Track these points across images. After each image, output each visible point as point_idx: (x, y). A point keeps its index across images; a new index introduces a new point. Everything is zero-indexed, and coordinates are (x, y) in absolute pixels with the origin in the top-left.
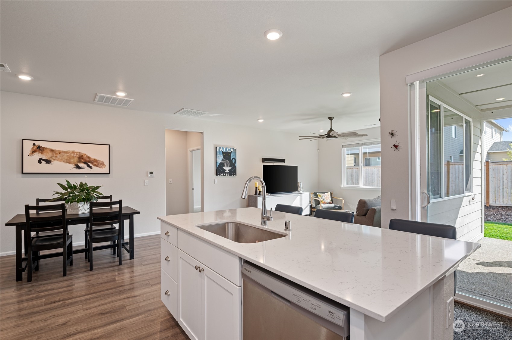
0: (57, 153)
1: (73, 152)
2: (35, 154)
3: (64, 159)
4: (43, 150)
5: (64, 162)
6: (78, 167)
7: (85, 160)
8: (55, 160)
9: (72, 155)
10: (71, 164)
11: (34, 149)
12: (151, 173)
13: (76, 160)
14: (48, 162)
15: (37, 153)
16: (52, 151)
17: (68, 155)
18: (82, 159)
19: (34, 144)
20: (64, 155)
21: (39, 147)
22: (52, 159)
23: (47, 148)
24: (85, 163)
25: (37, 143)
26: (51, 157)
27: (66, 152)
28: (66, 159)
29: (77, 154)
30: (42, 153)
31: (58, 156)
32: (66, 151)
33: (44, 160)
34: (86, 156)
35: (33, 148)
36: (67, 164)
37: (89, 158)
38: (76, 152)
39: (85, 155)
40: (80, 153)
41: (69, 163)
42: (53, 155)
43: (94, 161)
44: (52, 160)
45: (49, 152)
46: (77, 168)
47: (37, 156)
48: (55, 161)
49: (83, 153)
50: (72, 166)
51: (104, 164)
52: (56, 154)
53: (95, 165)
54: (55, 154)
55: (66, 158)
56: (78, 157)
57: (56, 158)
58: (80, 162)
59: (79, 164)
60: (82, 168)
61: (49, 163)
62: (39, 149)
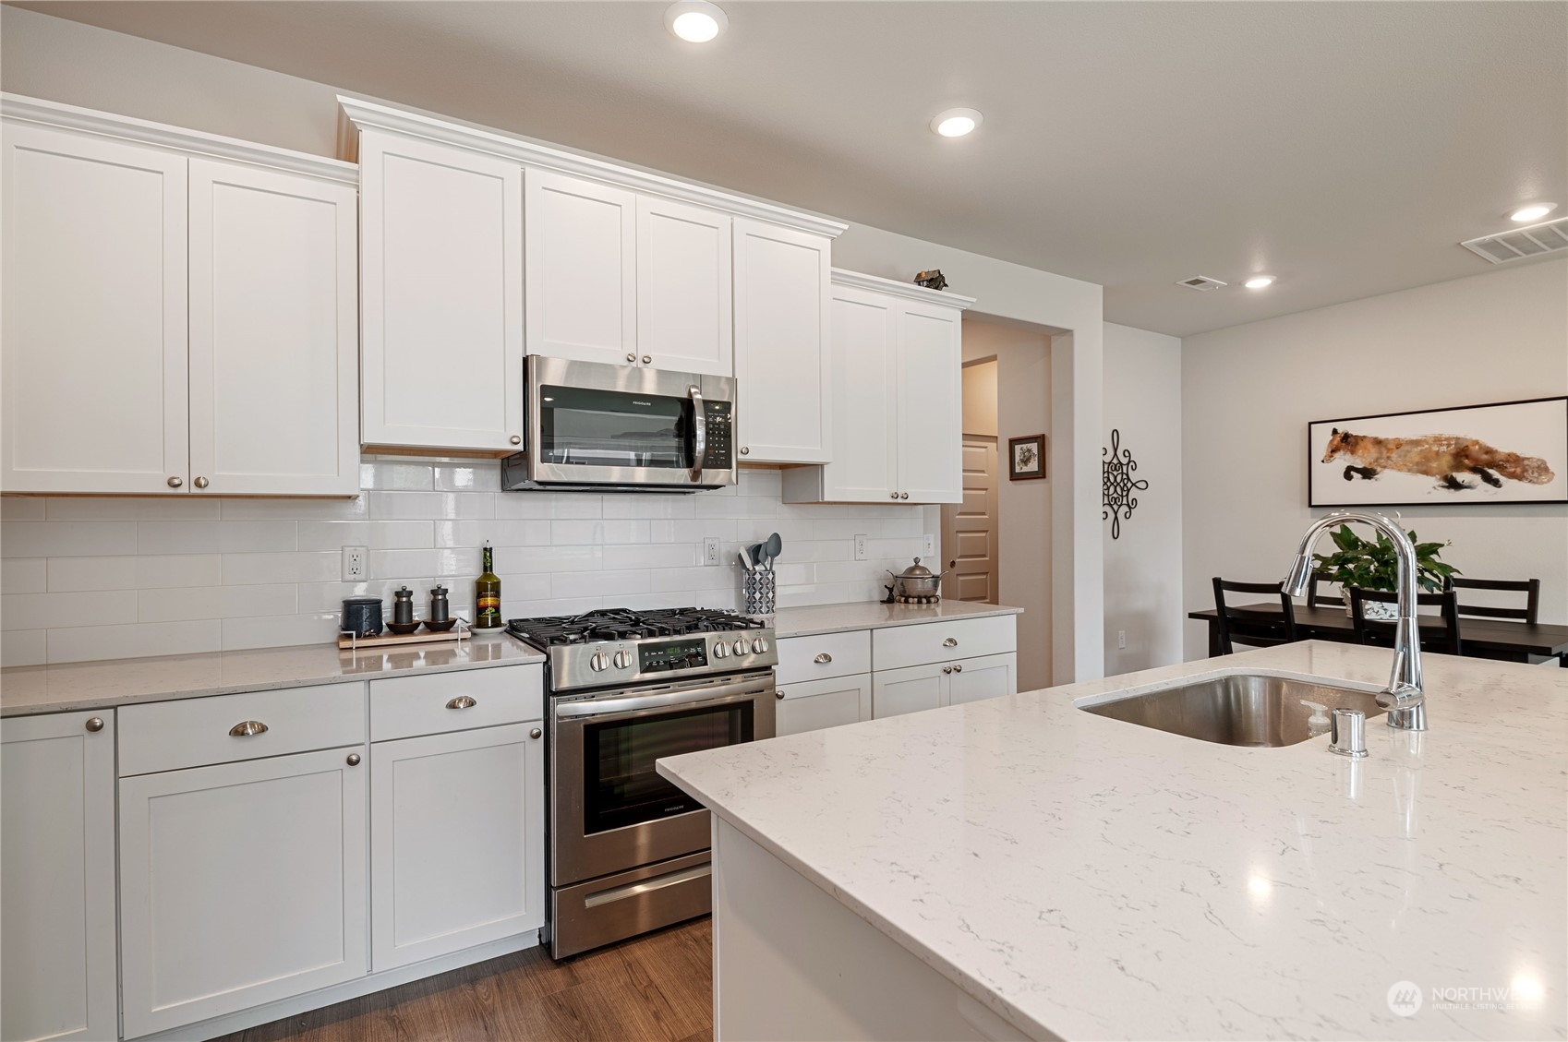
0: (1391, 446)
1: (1438, 440)
2: (1337, 455)
3: (1411, 462)
4: (1357, 444)
5: (1409, 471)
6: (1453, 484)
7: (1476, 460)
8: (1385, 467)
9: (1435, 448)
10: (1432, 475)
11: (1335, 443)
13: (1446, 461)
14: (1368, 473)
15: (1342, 452)
16: (1378, 442)
17: (1421, 451)
18: (1467, 457)
19: (1335, 432)
20: (1408, 452)
21: (1346, 437)
22: (1379, 465)
23: (1364, 437)
24: (1475, 470)
25: (1342, 427)
26: (1376, 460)
27: (1416, 443)
28: (1417, 464)
29: (1449, 445)
30: (1353, 452)
31: (1394, 456)
32: (1415, 438)
33: (1357, 470)
34: (1480, 448)
35: (1332, 441)
37: (1489, 452)
38: (1446, 439)
39: (1476, 442)
40: (1458, 439)
41: (1426, 473)
42: (1381, 453)
43: (1507, 461)
44: (1379, 469)
45: (1370, 446)
47: (1343, 460)
48: (1386, 471)
49: (1468, 437)
51: (1547, 469)
52: (1389, 450)
53: (1513, 476)
54: (1385, 452)
55: (1417, 459)
56: (1454, 452)
57: (1390, 462)
58: (1459, 467)
59: (1454, 474)
60: (1466, 487)
61: (1370, 478)
62: (1347, 442)
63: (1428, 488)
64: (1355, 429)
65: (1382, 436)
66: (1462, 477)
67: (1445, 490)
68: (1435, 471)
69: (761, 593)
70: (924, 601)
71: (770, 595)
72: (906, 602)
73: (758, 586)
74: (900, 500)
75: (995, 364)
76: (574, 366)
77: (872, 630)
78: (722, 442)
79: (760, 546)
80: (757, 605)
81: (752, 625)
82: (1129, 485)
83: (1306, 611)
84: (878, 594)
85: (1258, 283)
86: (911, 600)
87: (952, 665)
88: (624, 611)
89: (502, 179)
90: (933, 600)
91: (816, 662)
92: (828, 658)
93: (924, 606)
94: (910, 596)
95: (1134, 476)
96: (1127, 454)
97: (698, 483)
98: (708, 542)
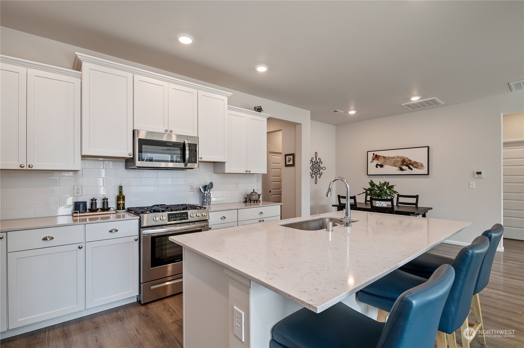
0: (387, 159)
1: (398, 157)
2: (374, 161)
3: (392, 163)
4: (379, 158)
5: (391, 165)
6: (401, 169)
7: (407, 163)
8: (386, 164)
9: (397, 159)
10: (397, 167)
11: (374, 157)
12: (479, 173)
13: (400, 163)
14: (381, 166)
15: (375, 160)
16: (384, 157)
17: (394, 160)
18: (405, 162)
19: (374, 154)
20: (391, 160)
21: (376, 156)
23: (381, 156)
24: (407, 165)
25: (376, 153)
26: (383, 163)
27: (393, 158)
28: (393, 164)
29: (401, 159)
30: (378, 160)
31: (388, 161)
32: (393, 156)
33: (379, 165)
34: (408, 160)
36: (394, 167)
37: (410, 161)
38: (400, 157)
39: (407, 158)
40: (403, 157)
41: (395, 166)
42: (385, 160)
43: (414, 163)
44: (384, 165)
45: (382, 158)
46: (400, 170)
47: (376, 162)
48: (386, 165)
49: (405, 157)
50: (397, 168)
51: (423, 166)
52: (387, 160)
53: (415, 167)
54: (386, 160)
55: (393, 162)
56: (402, 160)
57: (387, 163)
58: (403, 165)
59: (402, 167)
60: (405, 170)
61: (382, 167)
62: (376, 157)
63: (395, 170)
64: (378, 153)
65: (385, 156)
66: (404, 167)
67: (400, 171)
68: (397, 166)
69: (206, 199)
70: (255, 202)
71: (209, 200)
72: (250, 202)
73: (205, 197)
74: (248, 173)
75: (281, 132)
76: (148, 133)
77: (238, 209)
78: (194, 156)
79: (206, 186)
80: (205, 203)
81: (202, 208)
82: (320, 168)
83: (364, 204)
84: (243, 200)
85: (352, 112)
86: (252, 201)
87: (261, 219)
88: (164, 205)
89: (127, 77)
90: (258, 201)
91: (221, 219)
92: (225, 218)
93: (256, 203)
94: (251, 200)
95: (321, 166)
96: (319, 159)
97: (187, 167)
98: (190, 184)
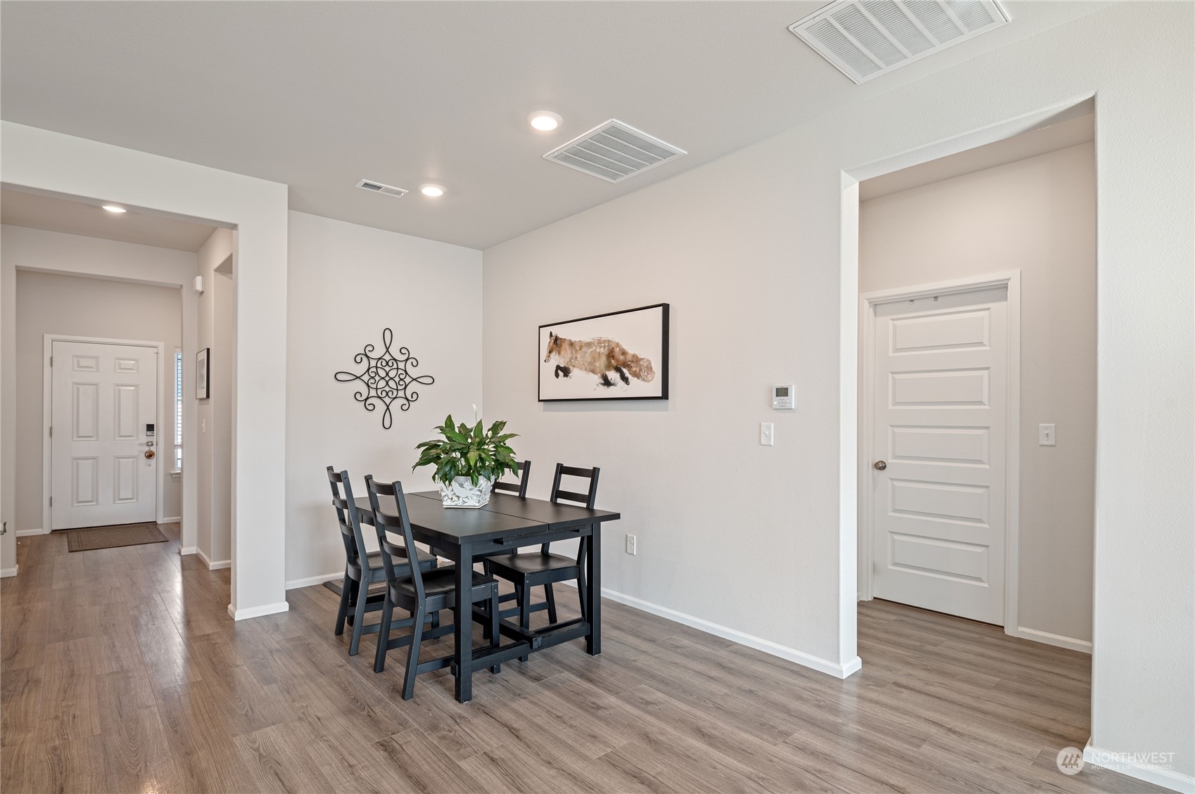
0: (578, 348)
1: (600, 342)
2: (552, 356)
3: (587, 362)
4: (561, 345)
5: (586, 370)
6: (607, 383)
7: (617, 361)
8: (574, 366)
9: (598, 350)
10: (597, 374)
12: (782, 392)
14: (566, 372)
15: (554, 353)
16: (572, 344)
17: (592, 352)
18: (613, 357)
19: (551, 335)
20: (586, 353)
21: (556, 339)
22: (571, 365)
23: (565, 339)
24: (618, 369)
26: (571, 360)
27: (589, 345)
28: (590, 363)
29: (605, 347)
30: (559, 353)
31: (579, 356)
32: (588, 341)
33: (561, 369)
34: (620, 349)
35: (550, 343)
36: (590, 373)
37: (624, 353)
38: (604, 341)
39: (618, 345)
40: (609, 341)
41: (593, 372)
42: (572, 354)
43: (632, 362)
44: (571, 368)
45: (568, 347)
46: (604, 384)
49: (614, 340)
50: (597, 379)
51: (651, 368)
52: (576, 351)
53: (636, 375)
54: (574, 353)
55: (589, 359)
56: (607, 353)
57: (577, 362)
58: (609, 367)
59: (607, 373)
60: (613, 384)
61: (567, 376)
62: (557, 342)
63: (592, 385)
68: (598, 370)
82: (408, 380)
95: (415, 372)
96: (403, 351)
